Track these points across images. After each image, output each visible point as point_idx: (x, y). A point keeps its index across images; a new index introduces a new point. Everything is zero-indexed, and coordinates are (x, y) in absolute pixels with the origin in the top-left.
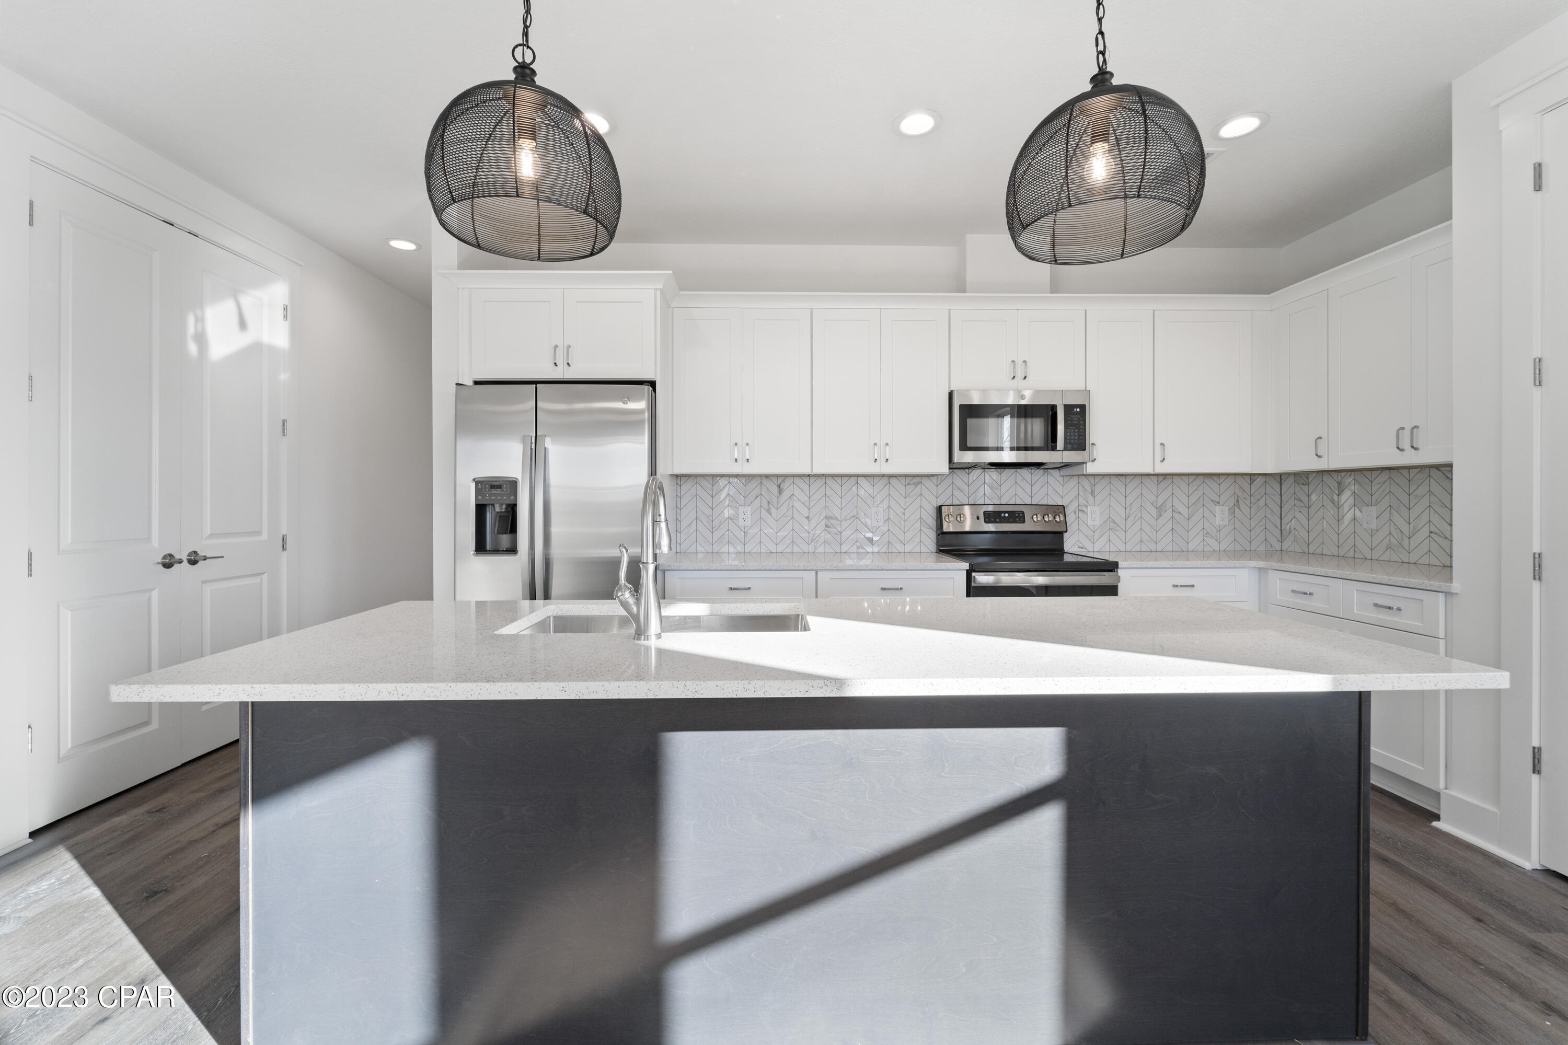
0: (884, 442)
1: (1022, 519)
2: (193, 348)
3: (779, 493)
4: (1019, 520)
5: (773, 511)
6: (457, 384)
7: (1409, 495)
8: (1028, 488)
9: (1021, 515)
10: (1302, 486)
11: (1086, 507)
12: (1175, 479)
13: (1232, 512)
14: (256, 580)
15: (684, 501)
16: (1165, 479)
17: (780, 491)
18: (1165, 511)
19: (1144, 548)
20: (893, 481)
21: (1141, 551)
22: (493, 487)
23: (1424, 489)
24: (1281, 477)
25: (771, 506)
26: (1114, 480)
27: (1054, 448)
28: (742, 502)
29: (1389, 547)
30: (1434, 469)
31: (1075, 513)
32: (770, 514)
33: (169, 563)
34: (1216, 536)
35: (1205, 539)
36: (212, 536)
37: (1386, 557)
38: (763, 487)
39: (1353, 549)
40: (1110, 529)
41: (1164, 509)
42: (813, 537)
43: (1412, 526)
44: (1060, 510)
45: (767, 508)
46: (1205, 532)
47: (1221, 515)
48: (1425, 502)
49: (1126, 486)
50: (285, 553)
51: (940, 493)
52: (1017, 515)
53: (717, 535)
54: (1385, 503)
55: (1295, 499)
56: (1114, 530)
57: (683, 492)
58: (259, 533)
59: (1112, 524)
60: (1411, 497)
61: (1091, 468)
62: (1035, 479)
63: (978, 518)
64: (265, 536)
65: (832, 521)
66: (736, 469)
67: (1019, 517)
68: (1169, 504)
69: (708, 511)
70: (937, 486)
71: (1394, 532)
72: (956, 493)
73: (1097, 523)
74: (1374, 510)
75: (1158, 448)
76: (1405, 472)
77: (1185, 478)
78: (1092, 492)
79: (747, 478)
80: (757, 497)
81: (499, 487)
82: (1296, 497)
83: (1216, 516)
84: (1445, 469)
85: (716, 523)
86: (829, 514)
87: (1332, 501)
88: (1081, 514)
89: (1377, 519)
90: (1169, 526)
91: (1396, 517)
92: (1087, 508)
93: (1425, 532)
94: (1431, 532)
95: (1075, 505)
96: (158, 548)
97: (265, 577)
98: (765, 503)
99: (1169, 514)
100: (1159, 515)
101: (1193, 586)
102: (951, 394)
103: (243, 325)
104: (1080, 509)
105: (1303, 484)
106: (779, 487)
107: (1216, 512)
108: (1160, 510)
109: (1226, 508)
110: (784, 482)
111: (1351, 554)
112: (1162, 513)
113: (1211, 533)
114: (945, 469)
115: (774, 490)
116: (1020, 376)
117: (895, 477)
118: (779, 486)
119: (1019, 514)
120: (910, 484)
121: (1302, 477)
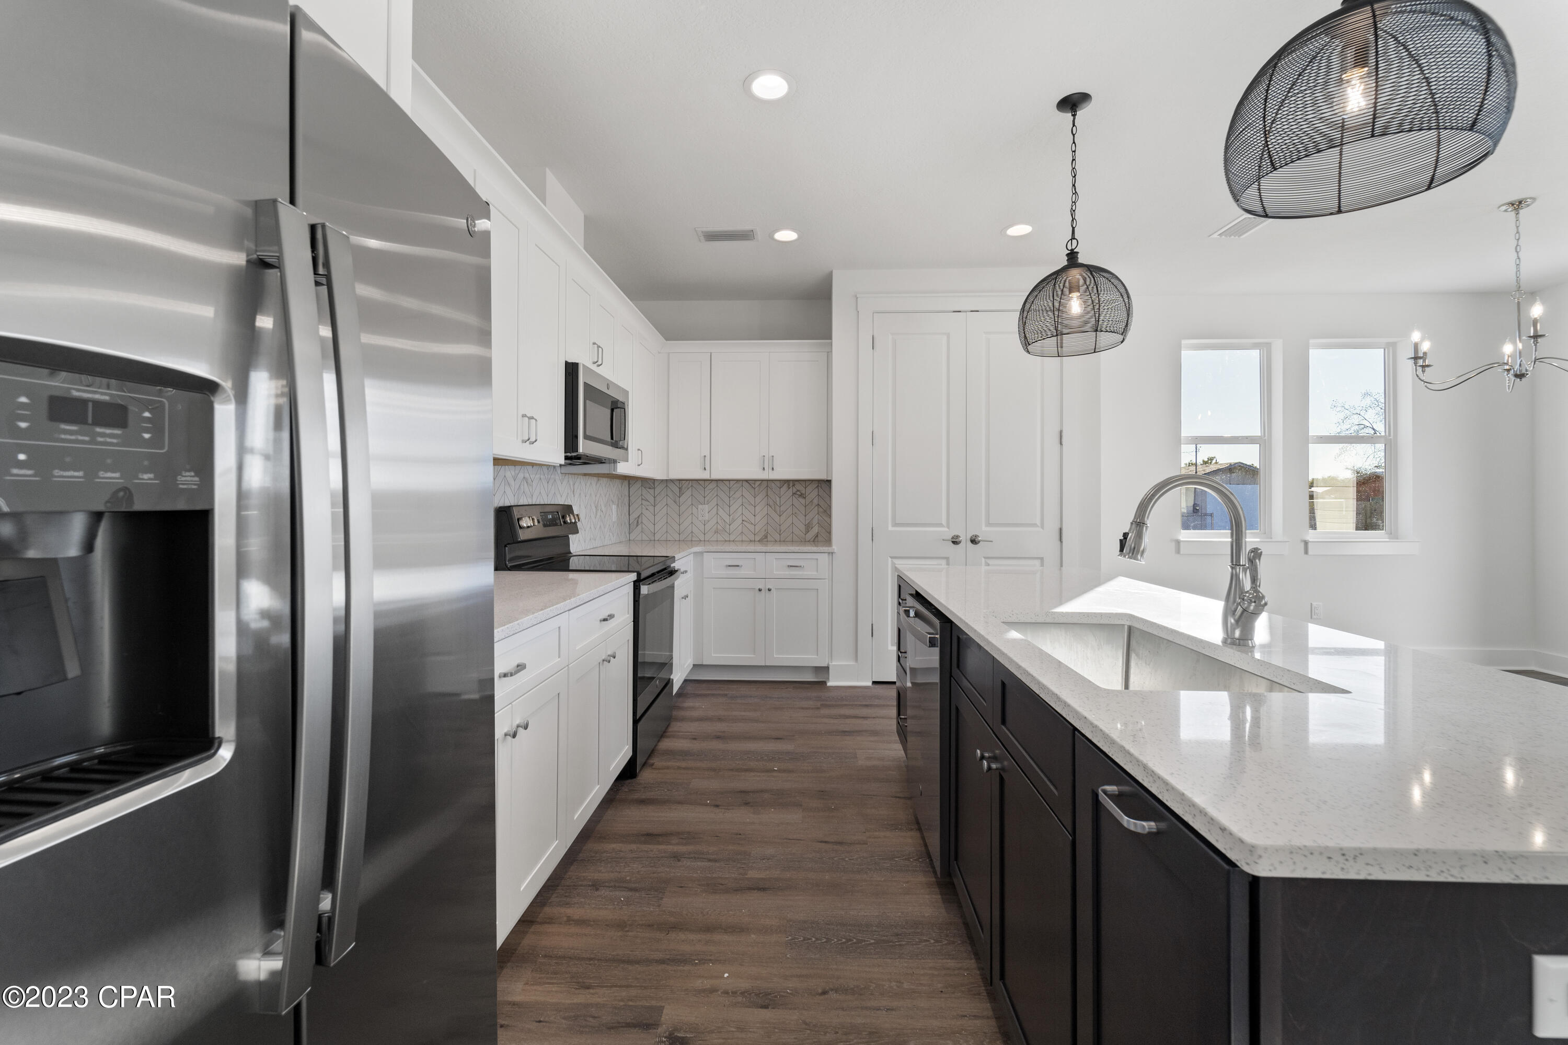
7: (730, 498)
10: (648, 490)
23: (738, 494)
27: (616, 446)
29: (716, 532)
30: (745, 482)
37: (714, 539)
39: (691, 534)
43: (731, 517)
47: (615, 513)
48: (740, 501)
54: (714, 502)
55: (642, 499)
60: (731, 498)
61: (623, 468)
71: (719, 521)
74: (706, 507)
76: (727, 483)
82: (643, 498)
87: (675, 502)
89: (708, 512)
91: (721, 512)
94: (743, 521)
105: (650, 488)
111: (689, 538)
116: (599, 362)
121: (649, 483)
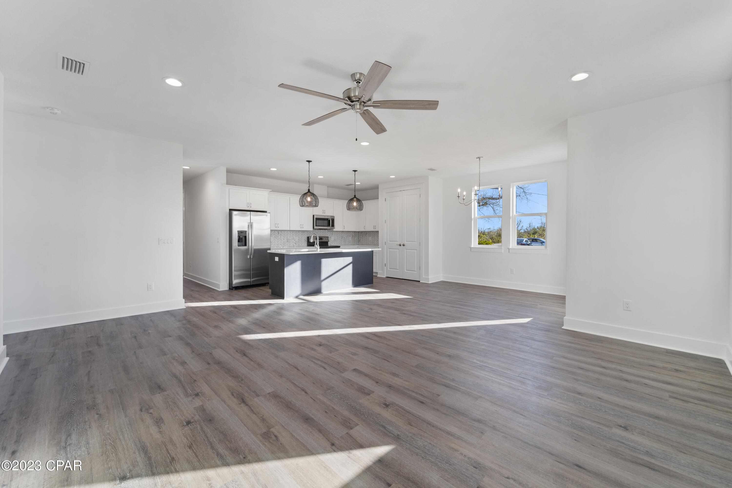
0: (302, 224)
1: (322, 239)
5: (277, 238)
10: (362, 234)
11: (331, 237)
12: (344, 232)
13: (352, 238)
17: (278, 233)
22: (241, 232)
23: (375, 235)
24: (358, 232)
26: (335, 232)
27: (330, 226)
29: (372, 243)
34: (350, 242)
35: (348, 243)
38: (275, 233)
44: (328, 237)
46: (348, 241)
47: (350, 238)
48: (375, 237)
49: (338, 233)
51: (310, 234)
55: (361, 236)
59: (335, 240)
61: (334, 230)
62: (325, 232)
65: (289, 240)
66: (276, 229)
71: (373, 241)
73: (333, 240)
74: (371, 237)
75: (343, 226)
78: (332, 234)
81: (243, 232)
84: (378, 231)
86: (288, 238)
89: (371, 239)
90: (343, 240)
93: (376, 241)
95: (329, 236)
102: (314, 216)
108: (342, 237)
109: (351, 237)
114: (312, 229)
115: (277, 233)
116: (324, 213)
117: (300, 231)
120: (304, 232)
121: (362, 232)
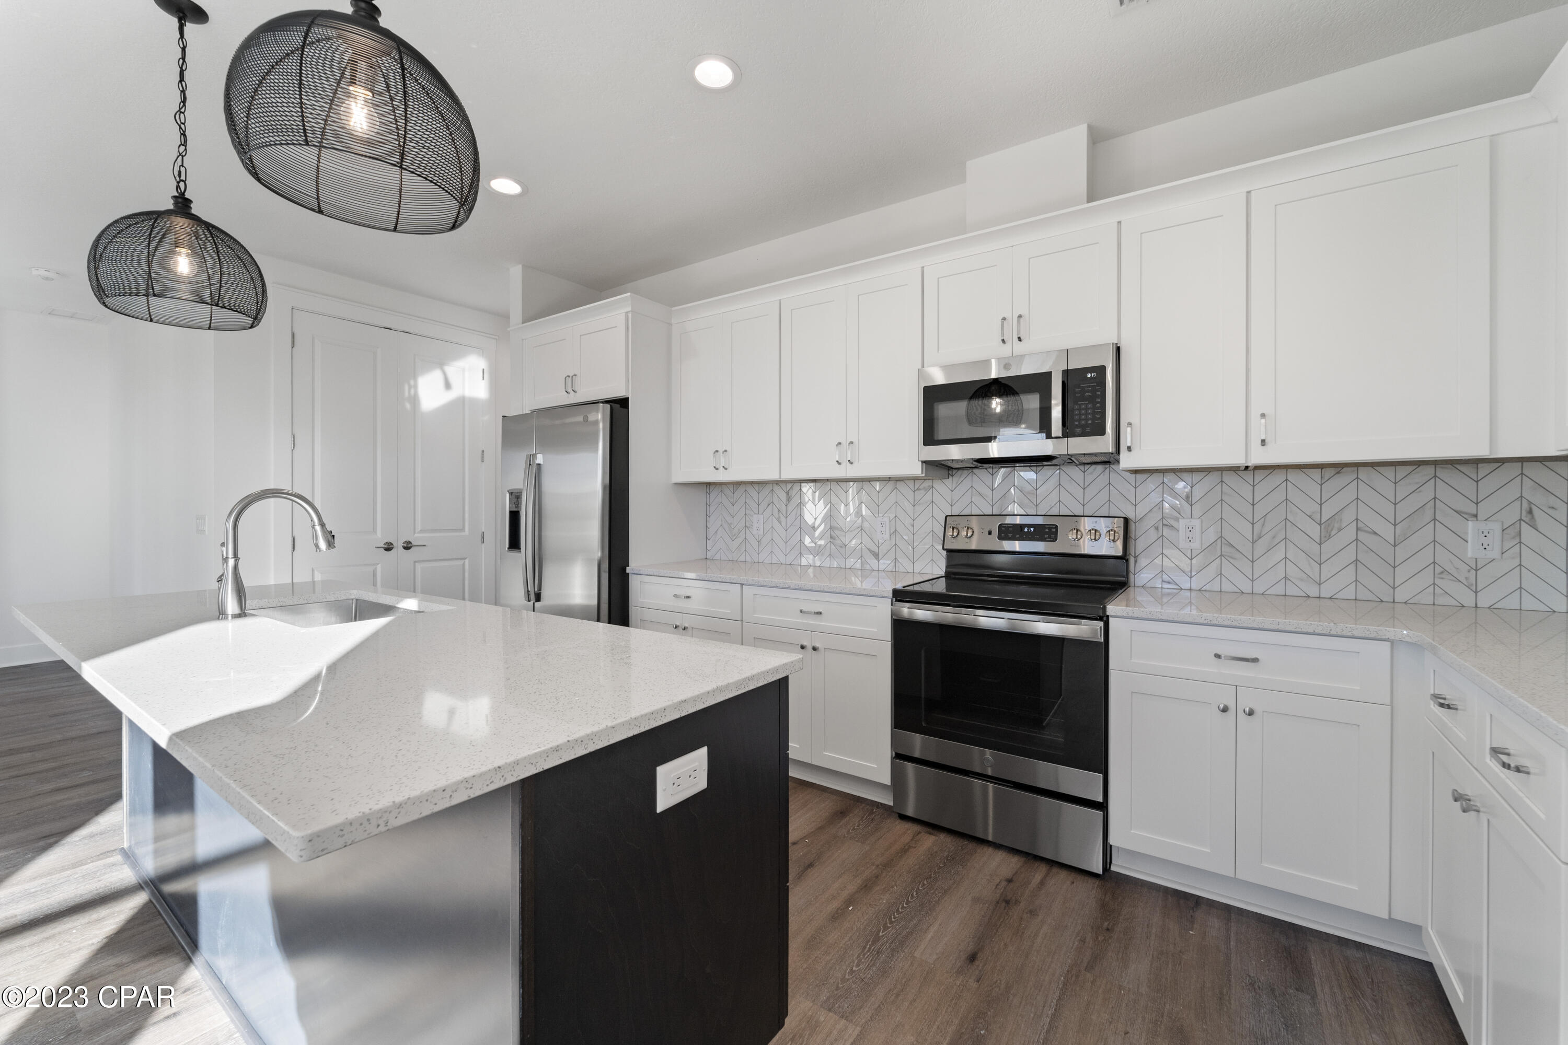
0: (848, 441)
1: (1053, 536)
2: (408, 406)
3: (788, 500)
4: (1050, 537)
5: (783, 519)
6: (503, 416)
8: (1079, 493)
9: (1053, 530)
11: (1177, 520)
12: (1363, 473)
13: (1514, 533)
14: (461, 562)
15: (712, 509)
16: (1338, 473)
18: (1340, 530)
19: (1293, 590)
20: (900, 485)
21: (1285, 595)
25: (781, 515)
26: (1229, 478)
28: (756, 511)
31: (1157, 528)
32: (780, 523)
33: (389, 548)
34: (1466, 578)
35: (1438, 581)
36: (422, 531)
38: (774, 494)
40: (1221, 555)
41: (1336, 525)
42: (818, 550)
45: (777, 516)
46: (1438, 569)
47: (1481, 539)
49: (1253, 486)
50: (483, 545)
51: (956, 498)
52: (1047, 530)
53: (737, 542)
56: (1229, 556)
57: (711, 501)
58: (463, 530)
59: (1226, 549)
62: (1089, 479)
63: (990, 533)
64: (467, 532)
65: (837, 532)
66: (719, 479)
67: (1050, 533)
68: (1349, 516)
69: (729, 519)
70: (952, 491)
72: (977, 499)
73: (1198, 545)
77: (1389, 472)
79: (760, 485)
80: (768, 506)
81: (519, 497)
83: (1467, 542)
85: (736, 531)
86: (833, 524)
88: (1166, 532)
90: (1349, 555)
92: (1178, 522)
95: (1156, 517)
96: (381, 538)
97: (467, 561)
98: (776, 510)
99: (1349, 533)
100: (1325, 536)
101: (1255, 660)
103: (448, 386)
104: (1165, 522)
106: (788, 495)
107: (1467, 533)
108: (1327, 529)
109: (1496, 526)
110: (792, 490)
112: (1333, 533)
113: (1453, 571)
114: (916, 468)
115: (783, 496)
116: (1013, 338)
117: (903, 480)
118: (788, 493)
119: (1050, 529)
120: (920, 489)
